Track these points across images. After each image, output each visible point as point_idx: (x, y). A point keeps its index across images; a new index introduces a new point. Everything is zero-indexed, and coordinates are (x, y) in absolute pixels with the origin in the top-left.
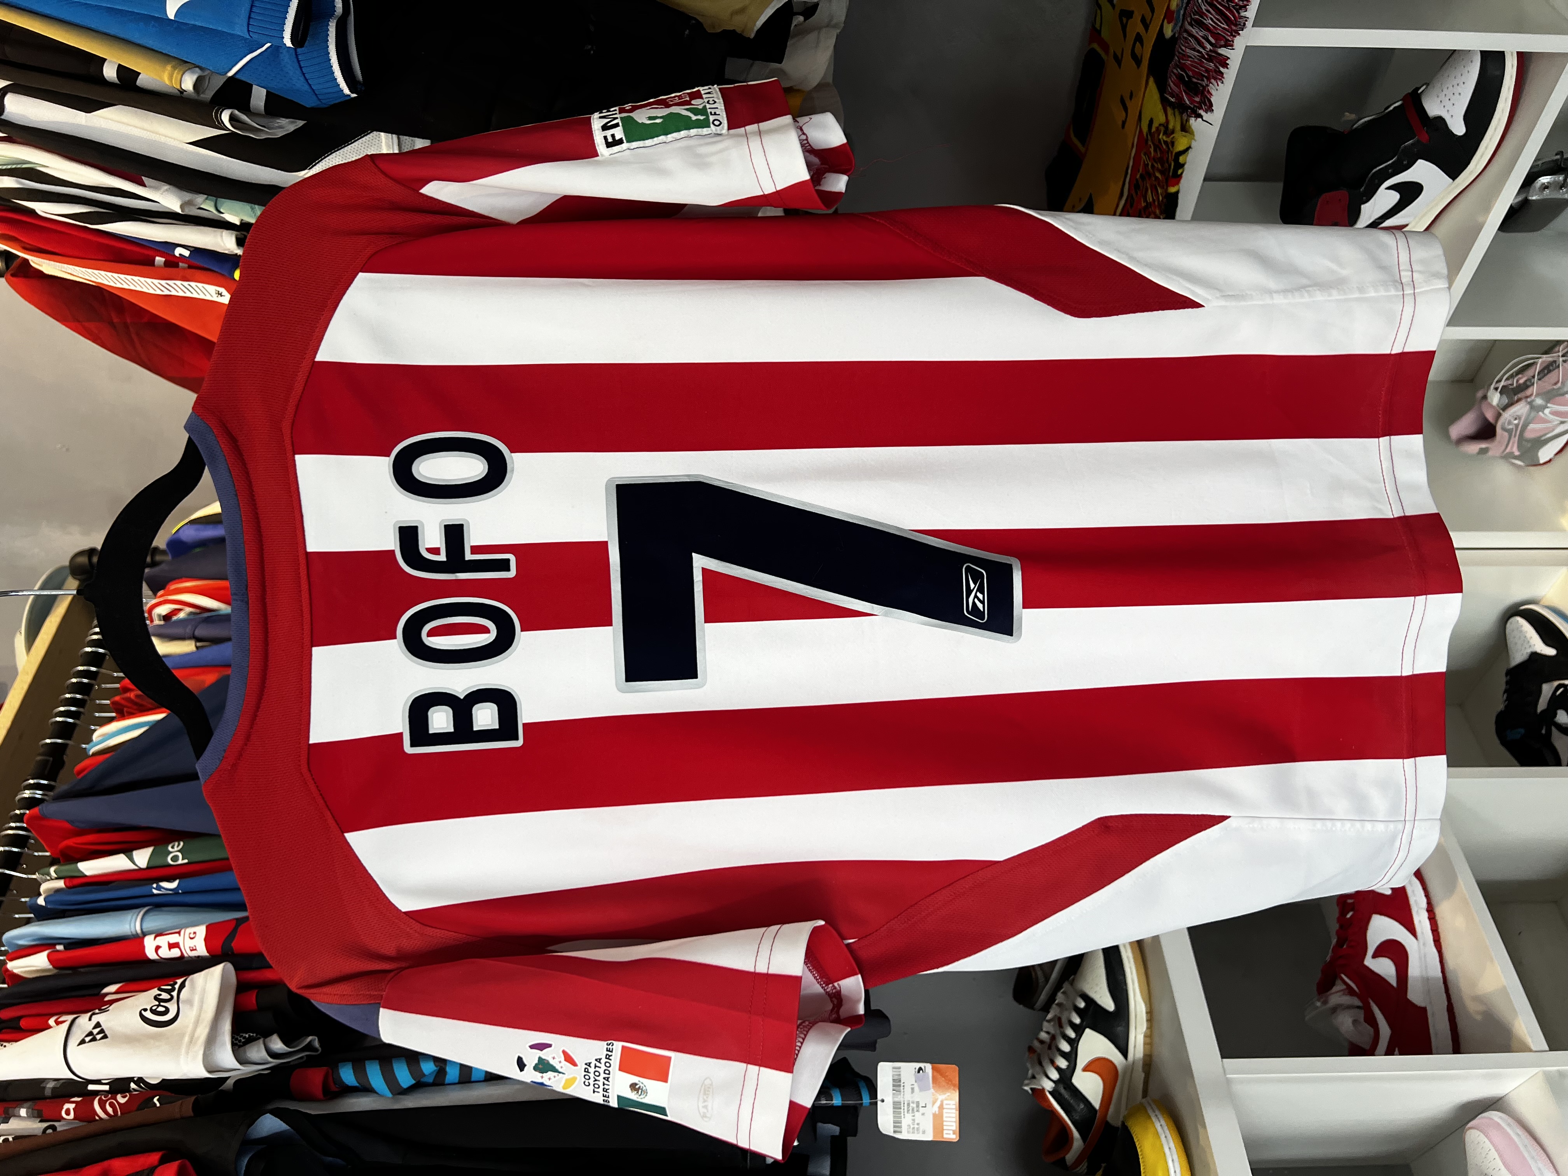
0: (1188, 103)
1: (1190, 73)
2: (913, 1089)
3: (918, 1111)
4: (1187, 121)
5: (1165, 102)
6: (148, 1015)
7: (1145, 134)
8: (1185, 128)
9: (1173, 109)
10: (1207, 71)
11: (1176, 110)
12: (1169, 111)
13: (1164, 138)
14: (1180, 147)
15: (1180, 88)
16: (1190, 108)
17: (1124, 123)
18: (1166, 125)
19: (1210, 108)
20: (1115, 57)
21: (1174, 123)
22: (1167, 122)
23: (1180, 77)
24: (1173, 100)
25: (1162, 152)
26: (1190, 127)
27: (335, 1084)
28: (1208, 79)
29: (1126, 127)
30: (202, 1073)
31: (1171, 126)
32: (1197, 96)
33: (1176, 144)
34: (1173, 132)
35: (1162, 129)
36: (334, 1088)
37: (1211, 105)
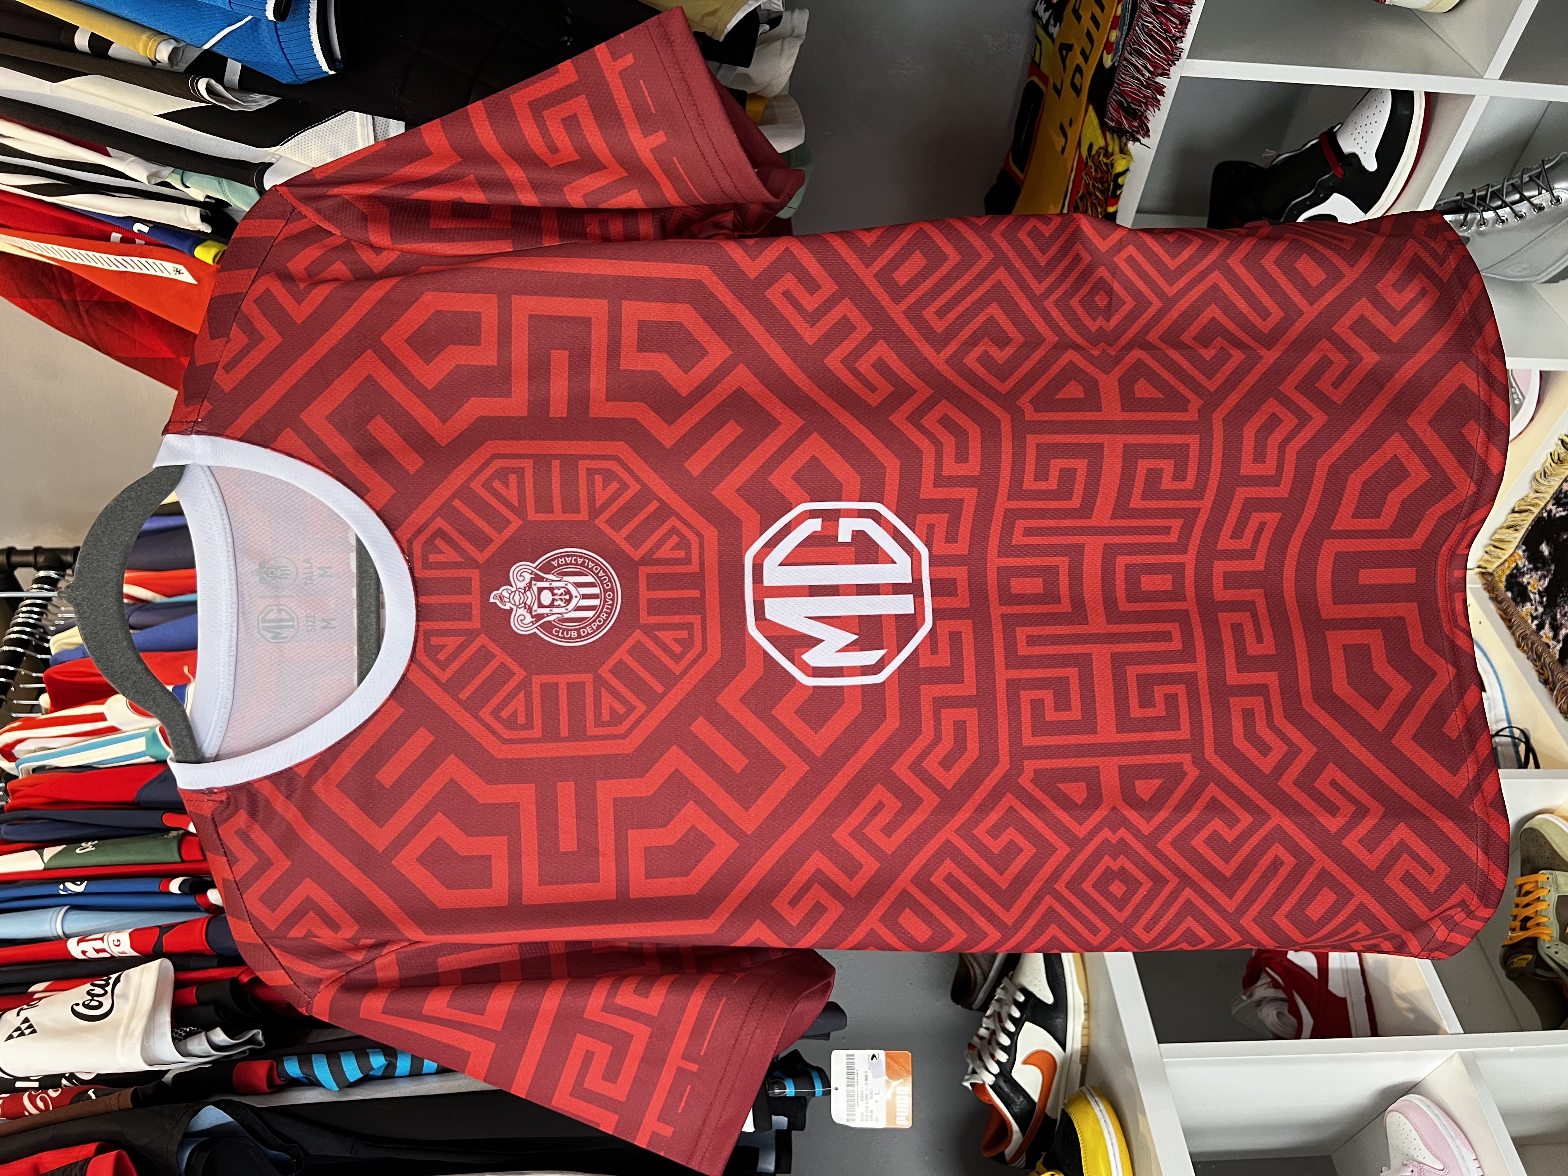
0: (1127, 126)
1: (1129, 100)
2: (866, 1076)
3: (871, 1098)
4: (1126, 144)
5: (1103, 126)
6: (81, 1009)
7: (1084, 157)
8: (1123, 151)
9: (1112, 134)
10: (1145, 97)
11: (1115, 135)
12: (1109, 135)
13: (1105, 160)
14: (1119, 168)
15: (1119, 113)
16: (1128, 132)
17: (1063, 149)
18: (1106, 148)
19: (1147, 134)
20: (1055, 87)
21: (1114, 147)
22: (1107, 145)
23: (1120, 104)
24: (1113, 124)
25: (1102, 171)
26: (1128, 150)
27: (279, 1077)
28: (1146, 104)
29: (1066, 152)
30: (141, 1066)
31: (1110, 150)
32: (1135, 120)
33: (1115, 165)
34: (1112, 154)
35: (1103, 152)
36: (279, 1081)
37: (1148, 130)
